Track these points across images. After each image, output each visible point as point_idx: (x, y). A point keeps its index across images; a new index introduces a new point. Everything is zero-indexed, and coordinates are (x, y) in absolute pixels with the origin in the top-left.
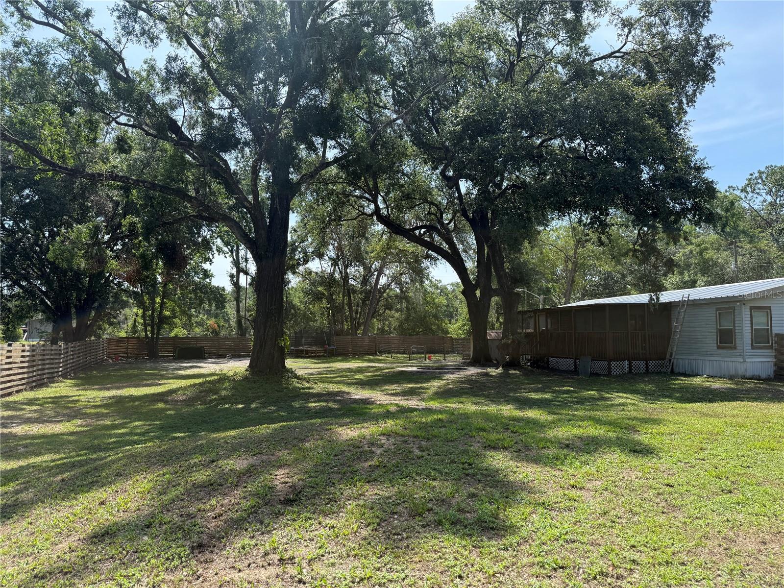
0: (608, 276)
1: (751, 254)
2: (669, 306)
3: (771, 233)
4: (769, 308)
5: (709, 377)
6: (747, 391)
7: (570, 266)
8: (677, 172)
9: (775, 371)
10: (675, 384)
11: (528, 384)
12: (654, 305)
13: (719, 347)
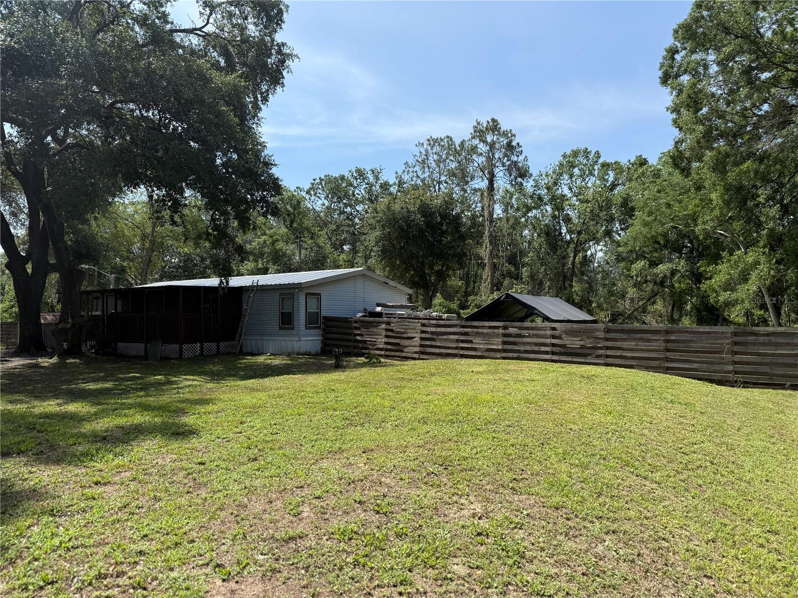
0: (188, 258)
1: (311, 248)
2: (240, 290)
3: (327, 233)
4: (319, 294)
5: (272, 354)
6: (299, 365)
7: (147, 245)
8: (247, 162)
9: (322, 347)
10: (241, 364)
11: (88, 373)
12: (223, 288)
13: (280, 328)
